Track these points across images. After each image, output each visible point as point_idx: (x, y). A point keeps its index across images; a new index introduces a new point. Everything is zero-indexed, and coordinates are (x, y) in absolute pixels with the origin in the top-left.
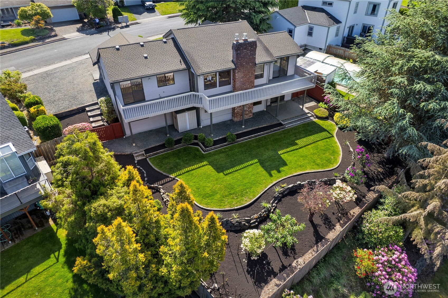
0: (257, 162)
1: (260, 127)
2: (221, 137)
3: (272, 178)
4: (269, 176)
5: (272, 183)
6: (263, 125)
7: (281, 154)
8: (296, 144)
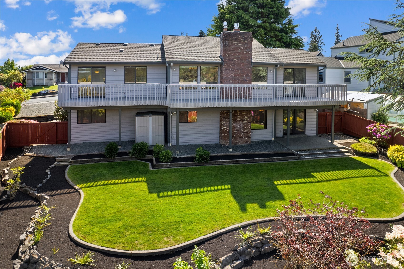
0: (228, 189)
1: (256, 153)
2: (189, 156)
3: (244, 215)
4: (239, 211)
5: (240, 222)
6: (262, 151)
7: (278, 185)
8: (313, 177)
